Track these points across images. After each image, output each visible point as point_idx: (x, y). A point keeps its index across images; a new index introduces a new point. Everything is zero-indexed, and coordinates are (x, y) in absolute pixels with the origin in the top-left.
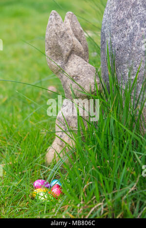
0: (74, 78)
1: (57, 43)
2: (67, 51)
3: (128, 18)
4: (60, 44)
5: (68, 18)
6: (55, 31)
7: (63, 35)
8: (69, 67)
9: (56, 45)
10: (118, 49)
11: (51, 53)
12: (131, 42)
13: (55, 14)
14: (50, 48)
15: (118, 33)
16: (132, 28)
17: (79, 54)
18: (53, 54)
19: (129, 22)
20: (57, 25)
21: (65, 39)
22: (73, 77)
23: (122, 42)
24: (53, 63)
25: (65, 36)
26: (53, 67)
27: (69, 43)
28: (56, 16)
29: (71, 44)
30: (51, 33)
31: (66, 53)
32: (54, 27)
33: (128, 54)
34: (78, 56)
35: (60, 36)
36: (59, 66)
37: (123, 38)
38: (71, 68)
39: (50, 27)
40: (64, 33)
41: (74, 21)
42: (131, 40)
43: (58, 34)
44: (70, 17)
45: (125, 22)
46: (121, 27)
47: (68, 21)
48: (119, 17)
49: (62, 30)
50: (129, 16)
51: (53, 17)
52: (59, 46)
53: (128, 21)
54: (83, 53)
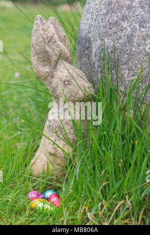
0: (66, 83)
1: (45, 48)
2: (56, 55)
3: (123, 20)
4: (48, 49)
5: (51, 23)
6: (42, 36)
7: (50, 40)
8: (58, 72)
9: (44, 51)
10: (112, 52)
11: (38, 59)
12: (129, 43)
13: (41, 18)
14: (38, 54)
15: (111, 36)
16: (129, 30)
17: (66, 59)
18: (40, 60)
19: (125, 24)
20: (43, 29)
21: (53, 44)
22: (65, 81)
23: (118, 44)
24: (40, 69)
25: (53, 40)
26: (40, 73)
27: (57, 47)
28: (42, 20)
29: (59, 49)
30: (38, 38)
31: (54, 58)
32: (41, 32)
33: (127, 56)
34: (65, 61)
35: (47, 41)
36: (48, 72)
37: (118, 40)
38: (61, 73)
39: (37, 32)
40: (52, 37)
41: (58, 26)
42: (129, 41)
43: (45, 38)
44: (53, 22)
45: (120, 24)
46: (114, 30)
47: (52, 27)
48: (110, 20)
49: (49, 35)
50: (125, 18)
51: (39, 22)
52: (47, 51)
53: (123, 23)
54: (70, 58)
